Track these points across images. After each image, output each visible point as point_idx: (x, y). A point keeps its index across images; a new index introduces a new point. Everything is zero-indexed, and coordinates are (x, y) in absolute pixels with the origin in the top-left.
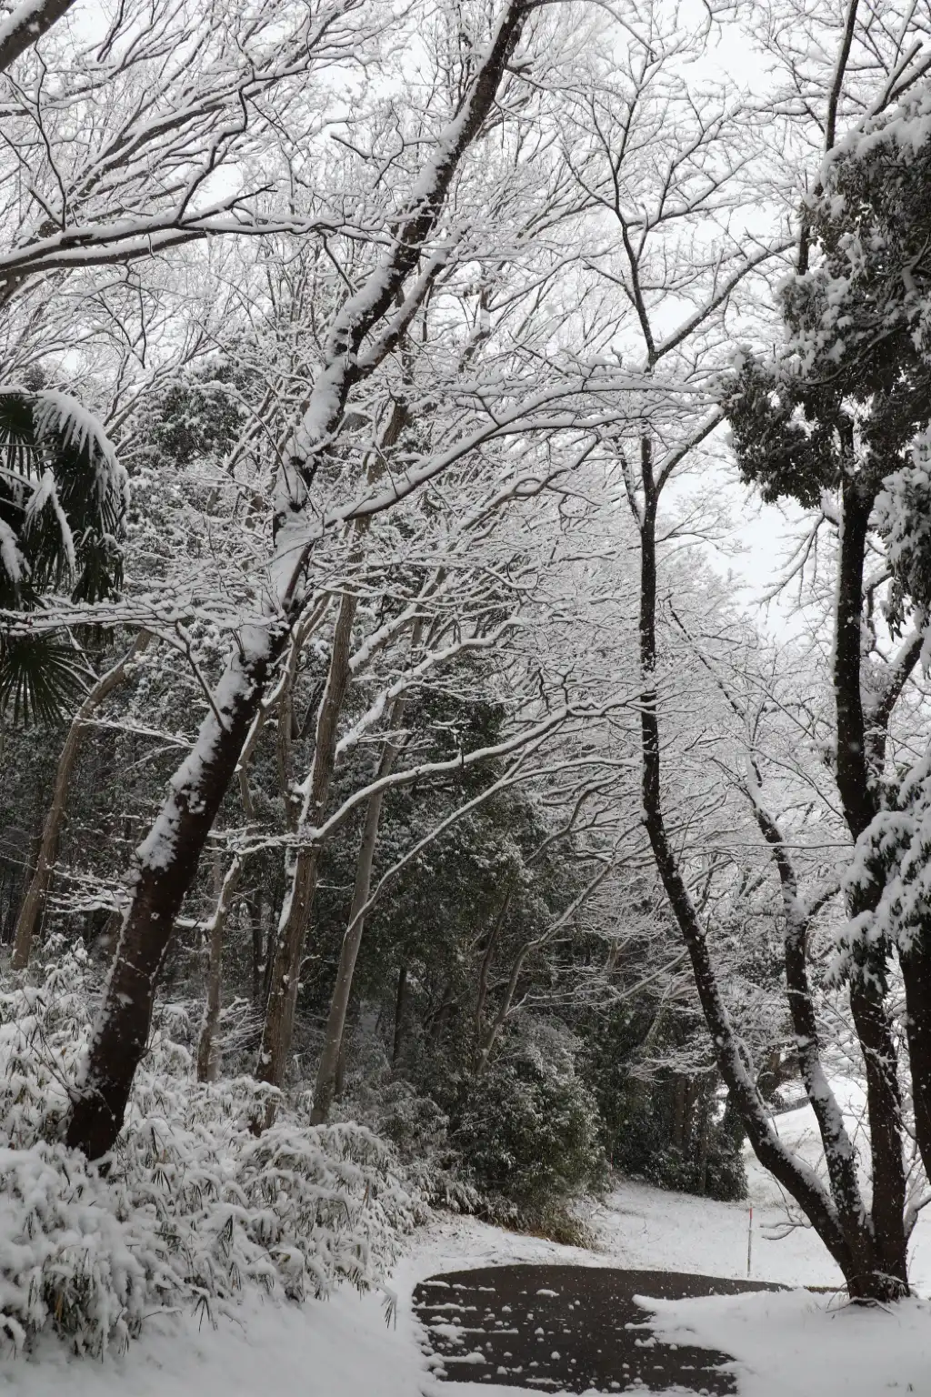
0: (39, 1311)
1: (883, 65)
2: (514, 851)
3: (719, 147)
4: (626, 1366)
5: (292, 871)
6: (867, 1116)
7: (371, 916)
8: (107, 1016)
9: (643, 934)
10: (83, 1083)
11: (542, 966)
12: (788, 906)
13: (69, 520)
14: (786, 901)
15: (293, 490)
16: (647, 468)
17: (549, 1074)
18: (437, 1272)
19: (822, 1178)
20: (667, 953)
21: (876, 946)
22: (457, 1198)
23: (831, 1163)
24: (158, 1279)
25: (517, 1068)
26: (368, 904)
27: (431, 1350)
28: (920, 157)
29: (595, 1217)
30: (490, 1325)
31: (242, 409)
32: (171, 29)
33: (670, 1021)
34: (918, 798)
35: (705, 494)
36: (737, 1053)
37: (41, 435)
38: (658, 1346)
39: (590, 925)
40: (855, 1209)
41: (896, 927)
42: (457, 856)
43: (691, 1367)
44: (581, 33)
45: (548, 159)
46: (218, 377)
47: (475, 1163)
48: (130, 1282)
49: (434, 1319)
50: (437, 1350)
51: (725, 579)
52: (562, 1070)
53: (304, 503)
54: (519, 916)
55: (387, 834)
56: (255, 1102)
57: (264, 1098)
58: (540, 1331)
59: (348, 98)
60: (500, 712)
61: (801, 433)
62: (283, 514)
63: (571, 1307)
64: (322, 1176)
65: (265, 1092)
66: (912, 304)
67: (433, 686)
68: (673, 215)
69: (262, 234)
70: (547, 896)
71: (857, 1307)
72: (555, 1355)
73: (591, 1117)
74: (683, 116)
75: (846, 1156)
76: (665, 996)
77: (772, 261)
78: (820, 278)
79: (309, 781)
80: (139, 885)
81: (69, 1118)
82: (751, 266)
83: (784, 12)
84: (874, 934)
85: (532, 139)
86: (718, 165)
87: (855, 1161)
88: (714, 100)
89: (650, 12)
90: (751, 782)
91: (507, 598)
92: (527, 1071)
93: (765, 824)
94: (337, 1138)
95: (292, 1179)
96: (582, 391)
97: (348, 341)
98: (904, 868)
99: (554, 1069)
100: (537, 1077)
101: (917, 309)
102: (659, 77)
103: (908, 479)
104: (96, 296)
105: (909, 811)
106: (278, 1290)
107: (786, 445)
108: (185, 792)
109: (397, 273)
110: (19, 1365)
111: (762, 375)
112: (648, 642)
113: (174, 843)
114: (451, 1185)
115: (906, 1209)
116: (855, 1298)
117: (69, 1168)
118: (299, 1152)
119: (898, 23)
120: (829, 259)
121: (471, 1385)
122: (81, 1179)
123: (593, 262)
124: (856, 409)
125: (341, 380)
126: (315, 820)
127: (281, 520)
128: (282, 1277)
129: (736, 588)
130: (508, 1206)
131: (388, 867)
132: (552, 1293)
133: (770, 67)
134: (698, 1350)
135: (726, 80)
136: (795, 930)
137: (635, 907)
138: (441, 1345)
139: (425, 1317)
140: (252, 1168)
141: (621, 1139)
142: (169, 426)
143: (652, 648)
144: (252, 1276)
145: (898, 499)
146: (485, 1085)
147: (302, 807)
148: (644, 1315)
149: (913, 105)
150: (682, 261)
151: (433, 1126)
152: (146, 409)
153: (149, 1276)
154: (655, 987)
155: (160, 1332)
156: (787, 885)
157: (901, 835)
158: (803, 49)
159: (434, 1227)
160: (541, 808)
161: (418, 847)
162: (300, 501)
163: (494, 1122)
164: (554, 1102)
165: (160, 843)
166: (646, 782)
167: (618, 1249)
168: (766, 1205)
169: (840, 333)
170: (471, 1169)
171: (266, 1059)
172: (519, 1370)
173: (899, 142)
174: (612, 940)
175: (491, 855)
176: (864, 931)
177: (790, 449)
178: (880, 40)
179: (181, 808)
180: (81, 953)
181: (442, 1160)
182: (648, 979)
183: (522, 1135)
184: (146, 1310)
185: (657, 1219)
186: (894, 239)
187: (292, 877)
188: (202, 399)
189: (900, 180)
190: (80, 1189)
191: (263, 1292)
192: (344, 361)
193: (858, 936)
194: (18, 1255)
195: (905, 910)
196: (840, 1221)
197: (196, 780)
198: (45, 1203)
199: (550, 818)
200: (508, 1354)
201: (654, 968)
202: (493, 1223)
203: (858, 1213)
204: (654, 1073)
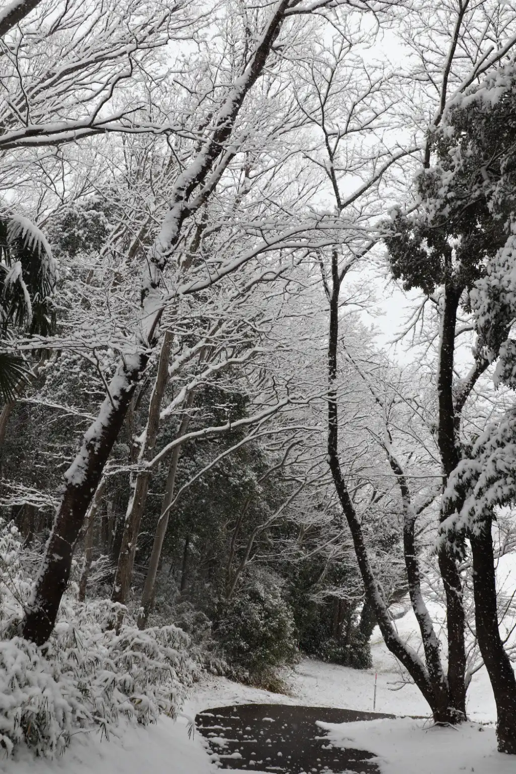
0: (19, 732)
1: (469, 57)
2: (252, 475)
3: (380, 95)
4: (319, 760)
5: (134, 485)
6: (446, 623)
7: (172, 510)
8: (46, 566)
9: (319, 522)
10: (32, 603)
11: (265, 540)
12: (406, 509)
13: (28, 288)
14: (404, 506)
15: (153, 276)
16: (335, 269)
17: (267, 599)
18: (207, 708)
19: (421, 657)
20: (332, 533)
21: (461, 532)
22: (216, 667)
23: (426, 649)
24: (78, 714)
25: (250, 595)
26: (172, 504)
27: (211, 751)
28: (494, 109)
29: (290, 678)
30: (241, 737)
31: (108, 226)
32: (77, 14)
33: (332, 570)
34: (483, 452)
35: (362, 283)
36: (377, 588)
37: (11, 240)
38: (334, 748)
39: (290, 517)
40: (439, 674)
41: (472, 522)
42: (221, 478)
43: (354, 760)
44: (306, 29)
45: (284, 96)
46: (93, 208)
47: (226, 648)
48: (64, 714)
49: (210, 734)
50: (215, 751)
51: (369, 329)
52: (275, 597)
53: (158, 283)
54: (253, 511)
55: (184, 465)
56: (111, 614)
57: (117, 611)
58: (269, 740)
59: (182, 59)
60: (247, 399)
61: (424, 254)
62: (147, 289)
63: (283, 727)
64: (157, 656)
65: (117, 608)
66: (487, 187)
67: (213, 384)
68: (353, 130)
69: (136, 133)
70: (268, 500)
71: (439, 728)
72: (280, 754)
73: (290, 623)
74: (361, 77)
75: (434, 645)
76: (330, 556)
77: (405, 158)
78: (438, 171)
79: (144, 434)
80: (65, 494)
81: (24, 623)
82: (394, 160)
83: (418, 25)
84: (459, 526)
85: (276, 85)
86: (378, 105)
87: (439, 648)
88: (378, 69)
89: (345, 20)
90: (387, 441)
91: (252, 336)
92: (255, 597)
93: (394, 465)
94: (166, 635)
95: (141, 657)
96: (316, 229)
97: (183, 194)
98: (476, 491)
99: (271, 597)
100: (262, 602)
101: (490, 190)
102: (348, 56)
103: (489, 282)
104: (38, 163)
105: (478, 460)
106: (134, 719)
107: (417, 260)
108: (92, 442)
109: (210, 158)
110: (9, 762)
111: (406, 222)
112: (333, 363)
113: (86, 471)
114: (213, 660)
115: (466, 673)
116: (438, 722)
117: (30, 652)
118: (145, 642)
119: (479, 35)
120: (441, 160)
121: (237, 770)
122: (35, 657)
123: (308, 154)
124: (453, 241)
125: (179, 216)
126: (148, 457)
127: (146, 293)
128: (137, 712)
129: (376, 334)
130: (244, 671)
131: (184, 483)
132: (271, 720)
133: (410, 53)
134: (356, 751)
135: (385, 59)
136: (409, 522)
137: (315, 508)
138: (216, 748)
139: (205, 733)
140: (117, 651)
141: (304, 635)
142: (66, 235)
143: (335, 367)
144: (121, 711)
145: (483, 293)
146: (232, 604)
147: (140, 450)
148: (324, 732)
149: (491, 81)
150: (356, 156)
151: (203, 627)
152: (53, 224)
153: (74, 712)
154: (324, 552)
155: (80, 742)
156: (405, 497)
157: (474, 473)
158: (426, 45)
159: (203, 683)
160: (265, 452)
161: (200, 473)
162: (156, 282)
163: (237, 625)
164: (270, 614)
165: (77, 471)
166: (330, 440)
167: (303, 696)
168: (382, 672)
169: (448, 201)
170: (224, 651)
171: (117, 589)
172: (261, 762)
173: (484, 100)
174: (302, 525)
175: (240, 477)
176: (454, 524)
177: (419, 262)
178: (468, 42)
179: (90, 451)
180: (14, 529)
181: (208, 646)
182: (321, 547)
183: (253, 632)
184: (73, 731)
185: (323, 678)
186: (479, 152)
187: (134, 489)
188: (85, 220)
189: (484, 121)
190: (35, 663)
191: (127, 720)
192: (180, 205)
193: (451, 527)
194: (7, 701)
195: (477, 513)
196: (430, 681)
197: (99, 435)
198: (20, 671)
199: (271, 457)
200: (253, 753)
201: (324, 541)
202: (235, 681)
203: (441, 676)
204: (324, 599)
